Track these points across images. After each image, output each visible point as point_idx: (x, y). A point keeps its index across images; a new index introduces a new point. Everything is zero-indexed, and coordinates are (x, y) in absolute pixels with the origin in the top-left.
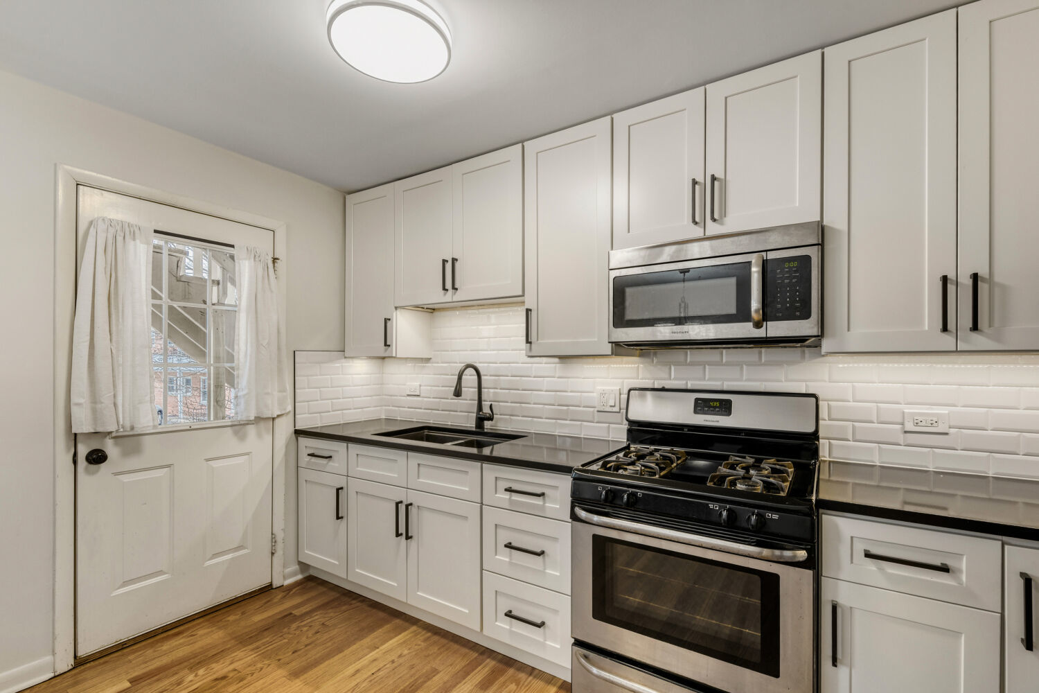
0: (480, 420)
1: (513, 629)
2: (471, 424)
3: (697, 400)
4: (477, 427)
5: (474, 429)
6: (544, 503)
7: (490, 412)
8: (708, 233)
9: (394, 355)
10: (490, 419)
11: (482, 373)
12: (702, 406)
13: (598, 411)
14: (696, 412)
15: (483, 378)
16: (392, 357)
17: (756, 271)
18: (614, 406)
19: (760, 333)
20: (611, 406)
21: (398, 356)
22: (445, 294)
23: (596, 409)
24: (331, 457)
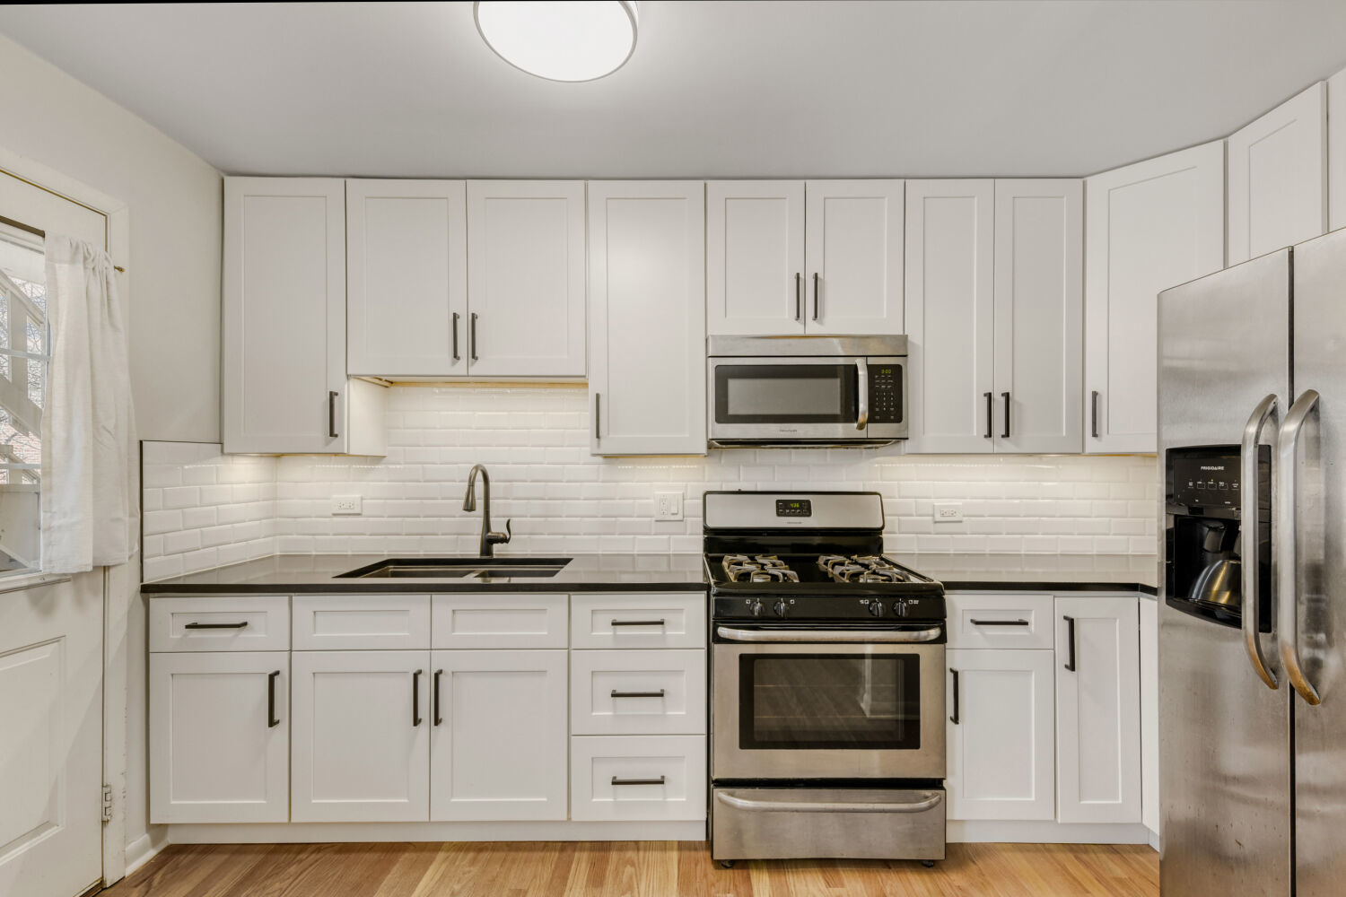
0: (488, 542)
1: (618, 800)
2: (474, 551)
3: (778, 501)
4: (482, 553)
5: (478, 557)
6: (664, 632)
7: (506, 532)
8: (808, 332)
9: (346, 452)
10: (505, 540)
11: (490, 477)
12: (784, 508)
13: (657, 521)
14: (779, 514)
15: (491, 484)
16: (343, 454)
17: (863, 374)
18: (676, 514)
19: (861, 434)
20: (673, 514)
21: (351, 453)
22: (454, 364)
23: (654, 519)
24: (245, 624)
